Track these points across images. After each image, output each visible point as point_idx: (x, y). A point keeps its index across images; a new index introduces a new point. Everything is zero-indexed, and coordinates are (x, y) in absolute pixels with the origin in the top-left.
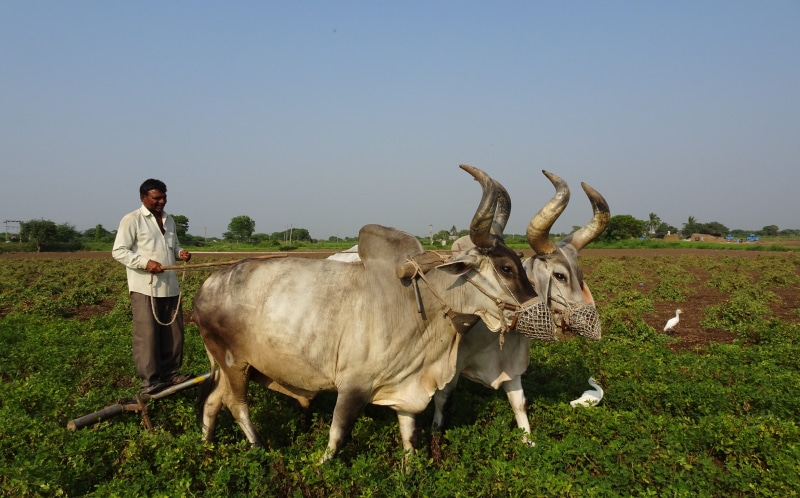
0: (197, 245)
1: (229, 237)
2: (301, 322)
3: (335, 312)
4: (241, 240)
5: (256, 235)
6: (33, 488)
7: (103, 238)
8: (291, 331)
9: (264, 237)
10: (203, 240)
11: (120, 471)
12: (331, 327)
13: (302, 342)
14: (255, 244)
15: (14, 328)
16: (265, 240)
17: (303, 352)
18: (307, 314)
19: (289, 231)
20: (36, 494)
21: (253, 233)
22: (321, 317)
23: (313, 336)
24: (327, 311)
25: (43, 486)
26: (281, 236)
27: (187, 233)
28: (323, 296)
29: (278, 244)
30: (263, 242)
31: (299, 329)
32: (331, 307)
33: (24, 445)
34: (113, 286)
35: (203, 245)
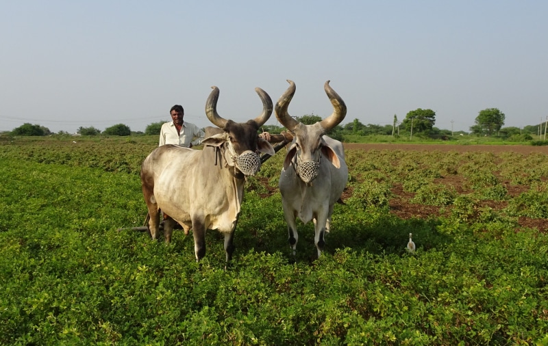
0: (444, 138)
1: (476, 131)
2: (169, 184)
3: (184, 177)
4: (490, 133)
5: (506, 129)
6: (246, 339)
7: (359, 132)
8: (165, 189)
9: (515, 131)
10: (449, 133)
11: (318, 340)
12: (182, 185)
13: (170, 194)
14: (504, 138)
15: (275, 206)
16: (515, 134)
17: (171, 200)
18: (172, 179)
19: (544, 124)
20: (248, 344)
21: (503, 127)
22: (177, 180)
23: (174, 191)
24: (181, 177)
25: (253, 339)
26: (534, 129)
27: (434, 126)
28: (181, 170)
29: (530, 138)
30: (513, 136)
31: (168, 188)
32: (183, 175)
33: (254, 303)
34: (359, 175)
35: (449, 139)
